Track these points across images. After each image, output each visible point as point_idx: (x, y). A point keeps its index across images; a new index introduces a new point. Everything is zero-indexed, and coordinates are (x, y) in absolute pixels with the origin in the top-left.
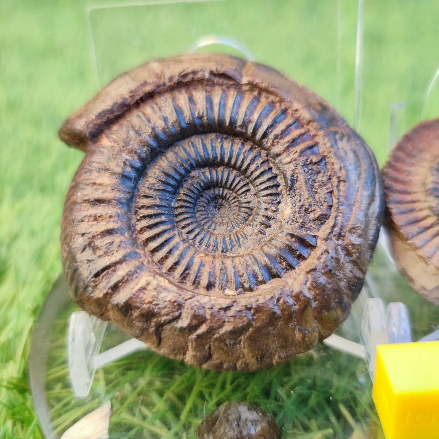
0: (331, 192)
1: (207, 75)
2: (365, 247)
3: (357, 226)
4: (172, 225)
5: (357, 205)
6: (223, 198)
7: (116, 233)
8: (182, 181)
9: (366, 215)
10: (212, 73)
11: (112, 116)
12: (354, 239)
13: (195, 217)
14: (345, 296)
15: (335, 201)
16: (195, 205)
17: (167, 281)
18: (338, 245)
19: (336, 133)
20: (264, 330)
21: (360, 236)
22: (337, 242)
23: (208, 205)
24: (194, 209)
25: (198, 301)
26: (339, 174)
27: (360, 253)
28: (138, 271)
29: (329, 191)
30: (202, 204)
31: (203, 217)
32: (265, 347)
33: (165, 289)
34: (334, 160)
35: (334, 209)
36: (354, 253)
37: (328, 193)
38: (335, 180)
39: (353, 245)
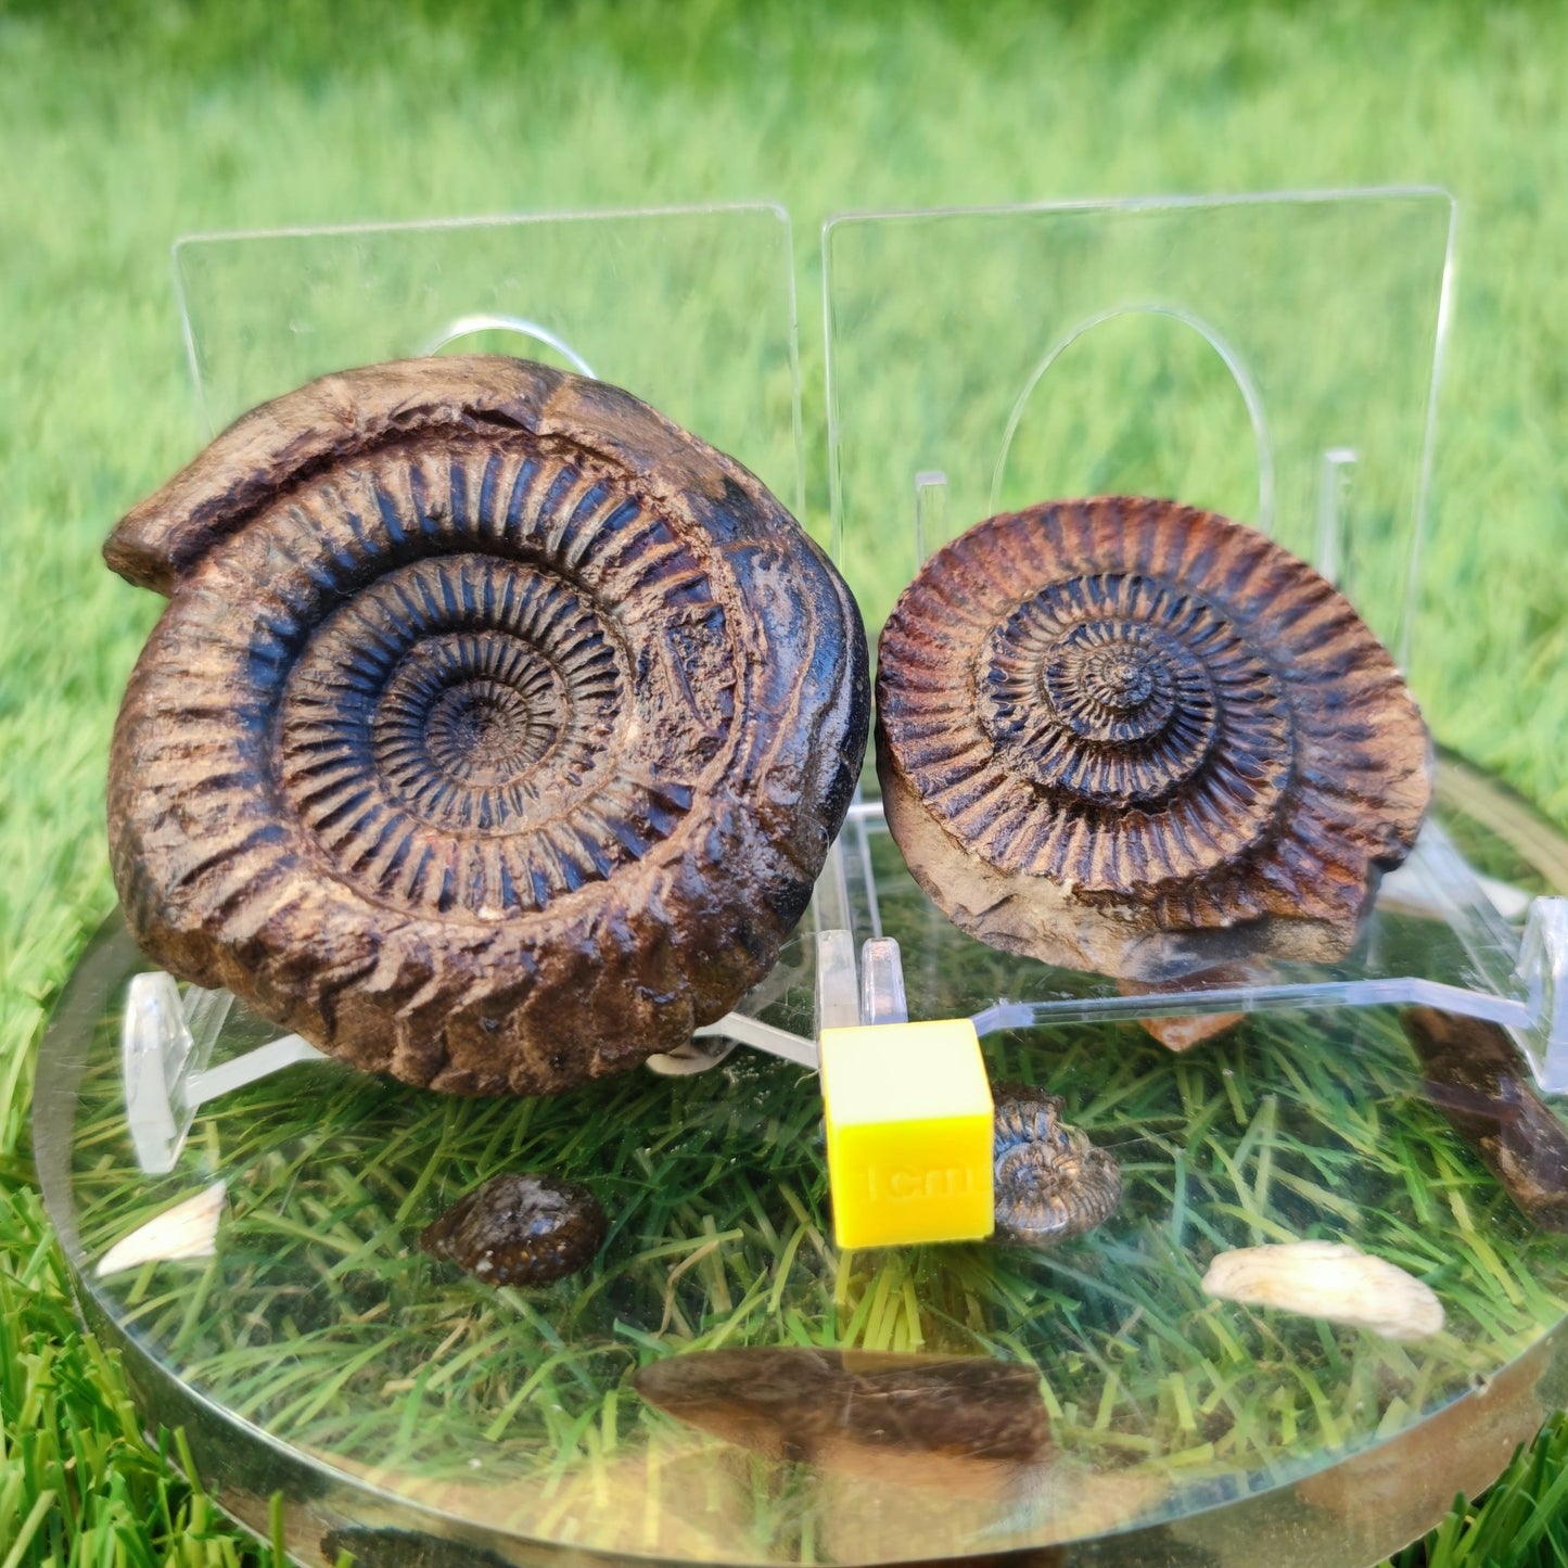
0: (732, 688)
1: (456, 416)
2: (809, 813)
3: (786, 763)
4: (367, 767)
5: (788, 717)
6: (493, 703)
7: (236, 784)
8: (394, 666)
9: (813, 741)
10: (468, 411)
11: (229, 513)
12: (780, 794)
13: (422, 748)
14: (754, 922)
15: (740, 707)
16: (424, 720)
17: (348, 891)
18: (741, 806)
19: (753, 551)
20: (563, 996)
21: (793, 787)
22: (737, 800)
23: (456, 720)
24: (422, 729)
25: (416, 934)
26: (751, 647)
27: (793, 825)
28: (284, 868)
29: (725, 684)
30: (441, 718)
31: (442, 748)
32: (567, 1034)
33: (343, 908)
34: (741, 616)
35: (735, 726)
36: (778, 824)
37: (724, 690)
38: (740, 659)
39: (776, 807)
